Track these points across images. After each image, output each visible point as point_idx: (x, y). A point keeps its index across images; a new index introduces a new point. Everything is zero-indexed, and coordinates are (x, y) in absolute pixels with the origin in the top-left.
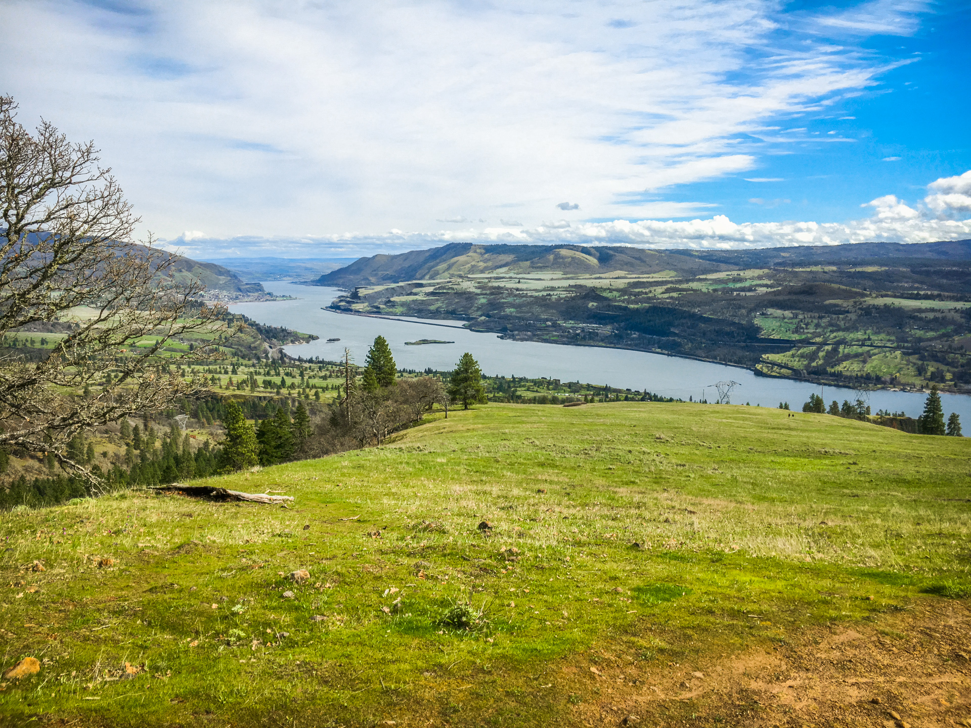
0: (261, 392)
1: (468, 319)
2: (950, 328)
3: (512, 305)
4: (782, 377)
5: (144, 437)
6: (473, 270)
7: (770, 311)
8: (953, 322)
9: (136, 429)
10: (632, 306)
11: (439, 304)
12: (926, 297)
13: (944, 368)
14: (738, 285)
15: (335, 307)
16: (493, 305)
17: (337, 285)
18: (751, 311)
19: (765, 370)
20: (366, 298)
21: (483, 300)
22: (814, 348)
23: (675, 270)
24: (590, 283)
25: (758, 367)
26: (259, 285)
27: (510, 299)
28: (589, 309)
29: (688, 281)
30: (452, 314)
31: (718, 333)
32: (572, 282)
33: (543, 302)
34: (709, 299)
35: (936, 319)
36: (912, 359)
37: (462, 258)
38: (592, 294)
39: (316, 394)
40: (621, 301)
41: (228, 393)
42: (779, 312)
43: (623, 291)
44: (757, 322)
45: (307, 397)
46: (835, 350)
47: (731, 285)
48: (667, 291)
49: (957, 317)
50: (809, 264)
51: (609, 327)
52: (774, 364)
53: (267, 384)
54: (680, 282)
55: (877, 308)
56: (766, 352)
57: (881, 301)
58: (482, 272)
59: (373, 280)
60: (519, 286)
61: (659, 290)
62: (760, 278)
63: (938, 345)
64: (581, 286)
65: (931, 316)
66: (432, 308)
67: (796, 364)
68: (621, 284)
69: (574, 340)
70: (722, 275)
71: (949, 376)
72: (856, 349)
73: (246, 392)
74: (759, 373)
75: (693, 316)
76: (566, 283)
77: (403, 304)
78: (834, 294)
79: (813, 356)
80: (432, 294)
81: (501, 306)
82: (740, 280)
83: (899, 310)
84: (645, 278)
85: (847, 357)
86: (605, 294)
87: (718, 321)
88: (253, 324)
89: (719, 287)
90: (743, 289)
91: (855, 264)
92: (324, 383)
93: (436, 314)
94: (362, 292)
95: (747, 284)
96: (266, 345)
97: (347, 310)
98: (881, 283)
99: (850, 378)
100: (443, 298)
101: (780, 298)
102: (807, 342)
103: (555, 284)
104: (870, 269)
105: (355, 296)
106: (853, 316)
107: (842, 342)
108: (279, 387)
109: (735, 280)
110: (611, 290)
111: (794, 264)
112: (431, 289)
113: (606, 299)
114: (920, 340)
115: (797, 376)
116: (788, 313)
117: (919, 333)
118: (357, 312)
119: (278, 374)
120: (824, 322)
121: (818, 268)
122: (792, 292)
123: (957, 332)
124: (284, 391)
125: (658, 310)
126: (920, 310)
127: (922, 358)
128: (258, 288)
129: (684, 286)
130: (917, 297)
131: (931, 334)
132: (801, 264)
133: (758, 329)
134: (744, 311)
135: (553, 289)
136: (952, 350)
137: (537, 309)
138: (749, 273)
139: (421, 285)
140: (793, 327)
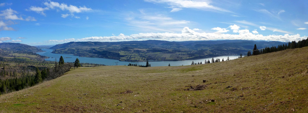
0: (41, 66)
1: (74, 54)
2: (145, 53)
3: (81, 51)
4: (124, 61)
5: (24, 73)
6: (74, 46)
7: (121, 51)
8: (145, 52)
9: (23, 72)
10: (100, 51)
11: (69, 51)
12: (142, 48)
13: (145, 58)
14: (116, 47)
15: (52, 52)
16: (78, 51)
17: (53, 49)
18: (118, 51)
19: (121, 60)
20: (57, 51)
21: (76, 51)
22: (128, 56)
23: (106, 45)
24: (93, 47)
25: (120, 60)
26: (41, 49)
27: (80, 50)
28: (93, 52)
29: (108, 47)
30: (71, 53)
31: (114, 55)
32: (90, 47)
33: (86, 51)
34: (112, 50)
35: (143, 52)
36: (141, 57)
37: (73, 44)
38: (94, 49)
39: (50, 66)
40: (98, 50)
41: (36, 66)
42: (122, 51)
43: (99, 49)
44: (119, 53)
45: (48, 67)
46: (131, 57)
47: (115, 47)
48: (106, 48)
49: (146, 51)
50: (126, 44)
51: (97, 54)
52: (122, 59)
53: (42, 65)
54: (107, 47)
55: (136, 50)
56: (121, 57)
57: (136, 49)
58: (76, 46)
59: (58, 48)
60: (82, 48)
61: (104, 48)
62: (119, 46)
63: (144, 55)
64: (92, 48)
65: (143, 51)
66: (68, 52)
67: (125, 59)
68: (98, 47)
69: (91, 57)
70: (114, 46)
71: (146, 59)
72: (133, 56)
73: (39, 66)
74: (120, 61)
75: (110, 52)
76: (89, 48)
77: (63, 52)
78: (130, 48)
79: (128, 58)
80: (68, 50)
81: (79, 52)
82: (117, 46)
83: (139, 50)
84: (102, 46)
85: (132, 58)
86: (96, 49)
87: (113, 53)
88: (40, 55)
89: (113, 47)
90: (117, 48)
91: (133, 44)
92: (51, 65)
93: (69, 53)
94: (57, 50)
95: (117, 47)
96: (42, 59)
97: (54, 53)
98: (136, 46)
99: (133, 61)
100: (70, 50)
101: (122, 49)
102: (127, 56)
103: (88, 48)
104: (134, 44)
105: (56, 51)
106: (133, 51)
107: (131, 55)
108: (44, 65)
109: (115, 46)
110: (97, 49)
111: (124, 44)
112: (68, 49)
113: (96, 50)
114: (142, 54)
115: (125, 61)
116: (124, 51)
117: (141, 54)
118: (56, 53)
119: (44, 63)
120: (129, 52)
121: (127, 44)
122: (124, 48)
123: (146, 53)
124: (45, 66)
125: (104, 51)
126: (141, 50)
127: (142, 57)
128: (41, 50)
129: (108, 48)
130: (141, 48)
131: (143, 54)
132: (125, 44)
133: (119, 54)
134: (117, 51)
135: (87, 49)
136: (146, 56)
137: (85, 52)
138: (117, 45)
139: (66, 49)
140: (124, 53)
